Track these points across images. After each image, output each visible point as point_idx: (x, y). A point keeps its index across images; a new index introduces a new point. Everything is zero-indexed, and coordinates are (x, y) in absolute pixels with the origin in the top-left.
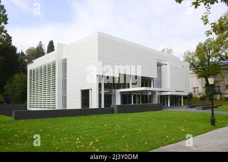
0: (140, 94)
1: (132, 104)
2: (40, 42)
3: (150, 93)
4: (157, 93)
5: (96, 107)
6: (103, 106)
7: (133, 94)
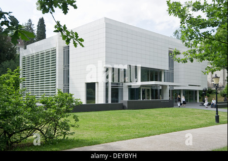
0: (150, 88)
1: (141, 100)
2: (30, 21)
3: (161, 88)
4: (168, 87)
5: (103, 103)
6: (110, 102)
7: (142, 88)
